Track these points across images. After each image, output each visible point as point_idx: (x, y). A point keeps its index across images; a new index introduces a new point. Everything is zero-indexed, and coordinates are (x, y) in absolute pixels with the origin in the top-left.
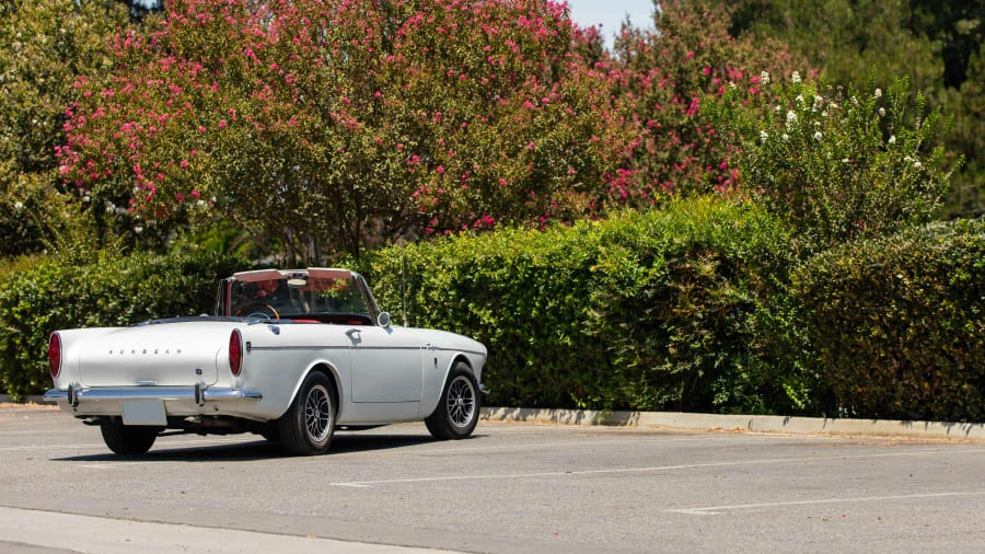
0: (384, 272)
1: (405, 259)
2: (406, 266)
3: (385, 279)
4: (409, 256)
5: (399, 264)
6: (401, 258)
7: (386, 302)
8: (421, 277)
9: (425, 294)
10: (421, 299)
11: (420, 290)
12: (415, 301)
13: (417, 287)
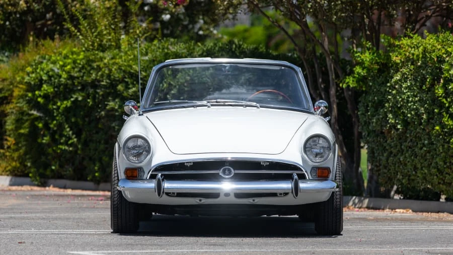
0: (403, 62)
1: (425, 50)
2: (424, 57)
3: (404, 70)
4: (429, 47)
5: (418, 56)
6: (421, 49)
7: (404, 94)
8: (441, 69)
9: (445, 87)
10: (440, 92)
11: (439, 82)
12: (434, 93)
13: (436, 79)
